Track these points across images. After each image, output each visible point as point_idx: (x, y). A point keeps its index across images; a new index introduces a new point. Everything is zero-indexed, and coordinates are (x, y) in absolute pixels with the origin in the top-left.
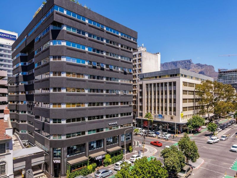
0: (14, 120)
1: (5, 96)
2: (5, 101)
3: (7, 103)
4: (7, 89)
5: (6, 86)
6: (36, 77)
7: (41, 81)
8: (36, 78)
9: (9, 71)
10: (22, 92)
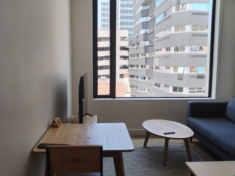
0: (133, 87)
1: (126, 59)
2: (126, 65)
3: (128, 68)
4: (128, 51)
5: (126, 47)
6: (157, 34)
7: (161, 39)
8: (157, 36)
9: (130, 30)
10: (142, 55)
